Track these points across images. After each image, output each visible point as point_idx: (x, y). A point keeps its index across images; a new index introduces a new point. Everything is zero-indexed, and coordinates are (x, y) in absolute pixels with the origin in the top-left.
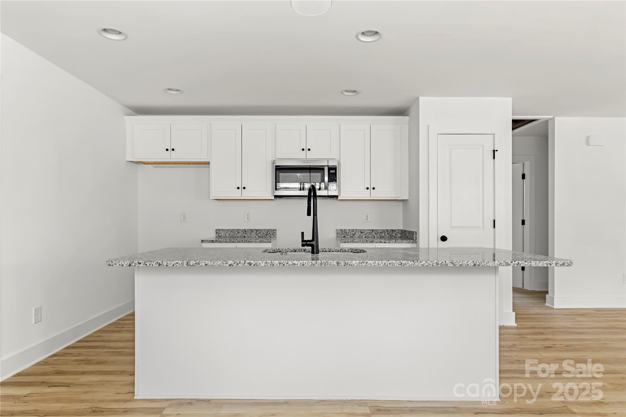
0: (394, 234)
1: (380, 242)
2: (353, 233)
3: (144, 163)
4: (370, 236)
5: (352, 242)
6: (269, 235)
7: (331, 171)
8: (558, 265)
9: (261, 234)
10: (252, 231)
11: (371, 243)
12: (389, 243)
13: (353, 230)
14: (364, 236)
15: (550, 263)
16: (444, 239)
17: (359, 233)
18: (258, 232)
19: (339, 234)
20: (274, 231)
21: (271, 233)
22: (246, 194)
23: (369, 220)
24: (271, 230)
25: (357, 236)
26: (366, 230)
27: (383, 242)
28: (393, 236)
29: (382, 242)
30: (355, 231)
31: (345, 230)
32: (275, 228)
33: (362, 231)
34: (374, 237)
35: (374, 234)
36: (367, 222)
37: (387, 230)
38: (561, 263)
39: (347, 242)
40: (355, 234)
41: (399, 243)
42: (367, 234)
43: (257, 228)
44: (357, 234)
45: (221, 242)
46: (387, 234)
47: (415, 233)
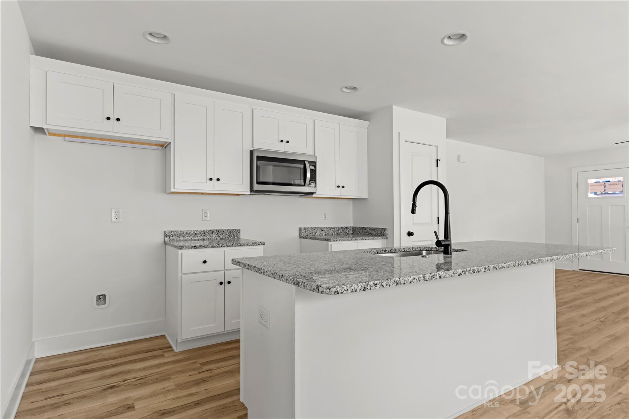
0: (347, 231)
2: (315, 231)
4: (329, 233)
6: (233, 236)
7: (310, 167)
9: (223, 235)
10: (212, 232)
13: (315, 228)
14: (324, 234)
16: (410, 234)
17: (320, 231)
18: (219, 233)
20: (238, 232)
21: (235, 234)
22: (219, 188)
23: (327, 218)
24: (234, 230)
25: (318, 234)
26: (325, 228)
28: (346, 233)
29: (363, 240)
30: (316, 229)
31: (308, 228)
32: (238, 228)
33: (323, 229)
34: (332, 234)
35: (332, 232)
36: (326, 219)
37: (342, 227)
39: (336, 241)
41: (375, 239)
42: (327, 232)
43: (218, 229)
44: (318, 232)
45: (206, 248)
46: (342, 232)
47: (386, 229)
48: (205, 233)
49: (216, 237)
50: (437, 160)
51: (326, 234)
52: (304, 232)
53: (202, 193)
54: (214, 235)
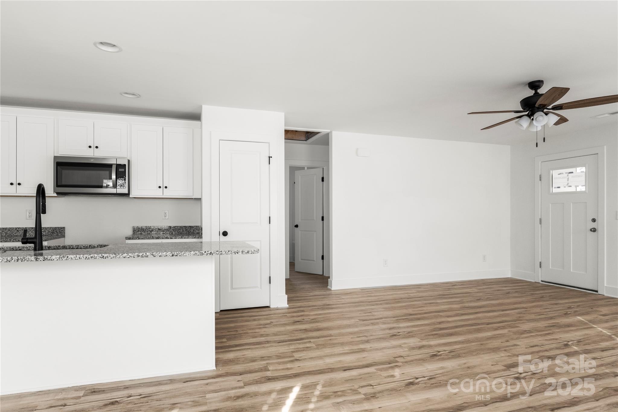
0: (192, 231)
1: (166, 238)
5: (137, 238)
6: (56, 233)
8: (244, 253)
9: (46, 232)
11: (157, 239)
12: (175, 238)
15: (237, 251)
16: (225, 234)
19: (136, 231)
20: (62, 229)
21: (58, 231)
22: (22, 191)
23: (167, 218)
24: (58, 228)
26: (164, 227)
27: (170, 238)
28: (191, 232)
29: (168, 238)
30: (152, 228)
31: (142, 227)
32: (63, 226)
33: (160, 228)
34: (172, 233)
37: (185, 226)
38: (246, 252)
39: (132, 239)
40: (152, 231)
41: (185, 238)
42: (165, 231)
44: (154, 231)
46: (185, 231)
47: (200, 229)
50: (269, 157)
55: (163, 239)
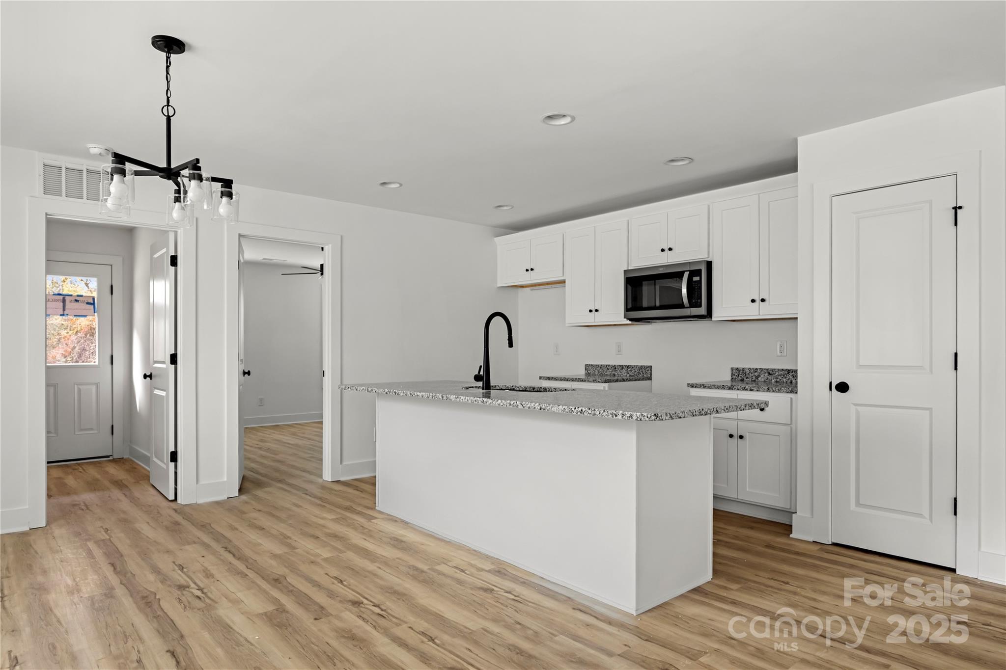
1: (743, 390)
2: (756, 374)
3: (522, 287)
4: (784, 380)
7: (694, 278)
9: (632, 371)
10: (622, 367)
12: (757, 391)
13: (757, 369)
14: (773, 381)
16: (843, 387)
17: (766, 374)
18: (629, 370)
19: (734, 375)
20: (649, 369)
22: (600, 319)
23: (784, 354)
24: (644, 367)
25: (763, 380)
26: (777, 370)
30: (759, 371)
31: (743, 369)
32: (650, 365)
33: (771, 372)
35: (791, 377)
36: (781, 356)
40: (759, 376)
41: (774, 391)
42: (779, 377)
43: (627, 364)
44: (762, 376)
48: (615, 368)
49: (625, 374)
50: (956, 209)
51: (778, 380)
52: (736, 374)
53: (615, 325)
54: (624, 371)
55: (738, 391)
